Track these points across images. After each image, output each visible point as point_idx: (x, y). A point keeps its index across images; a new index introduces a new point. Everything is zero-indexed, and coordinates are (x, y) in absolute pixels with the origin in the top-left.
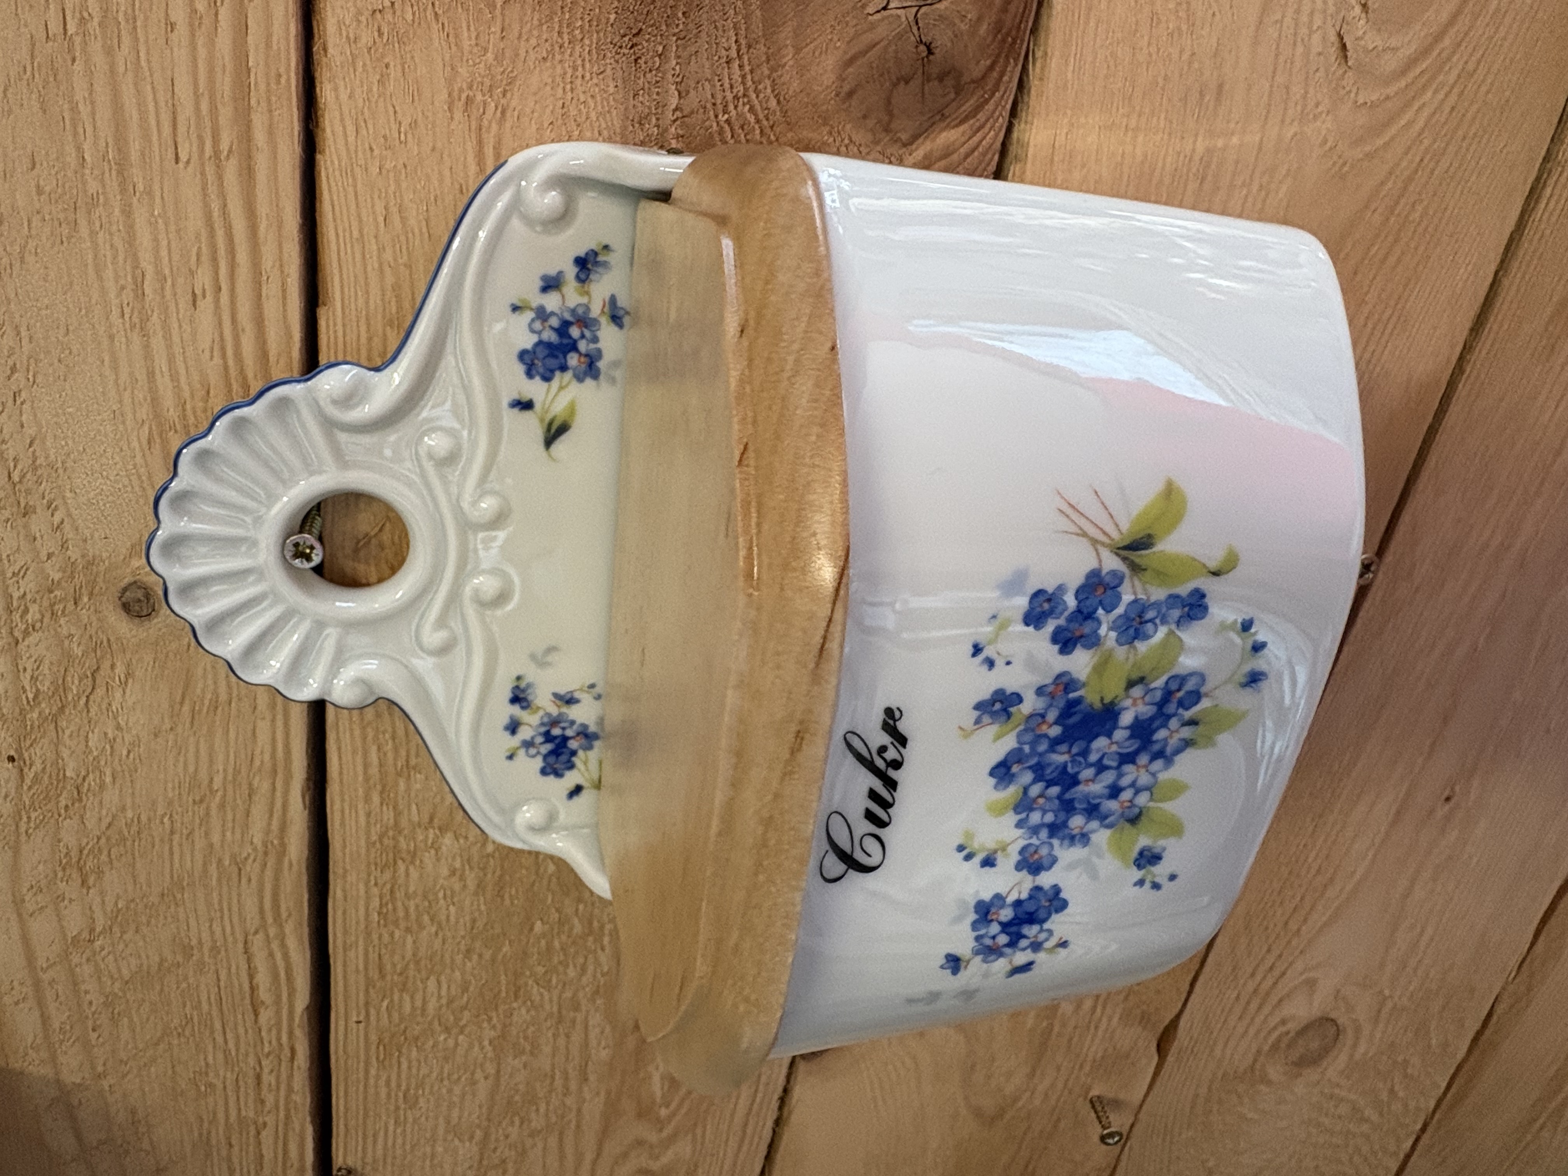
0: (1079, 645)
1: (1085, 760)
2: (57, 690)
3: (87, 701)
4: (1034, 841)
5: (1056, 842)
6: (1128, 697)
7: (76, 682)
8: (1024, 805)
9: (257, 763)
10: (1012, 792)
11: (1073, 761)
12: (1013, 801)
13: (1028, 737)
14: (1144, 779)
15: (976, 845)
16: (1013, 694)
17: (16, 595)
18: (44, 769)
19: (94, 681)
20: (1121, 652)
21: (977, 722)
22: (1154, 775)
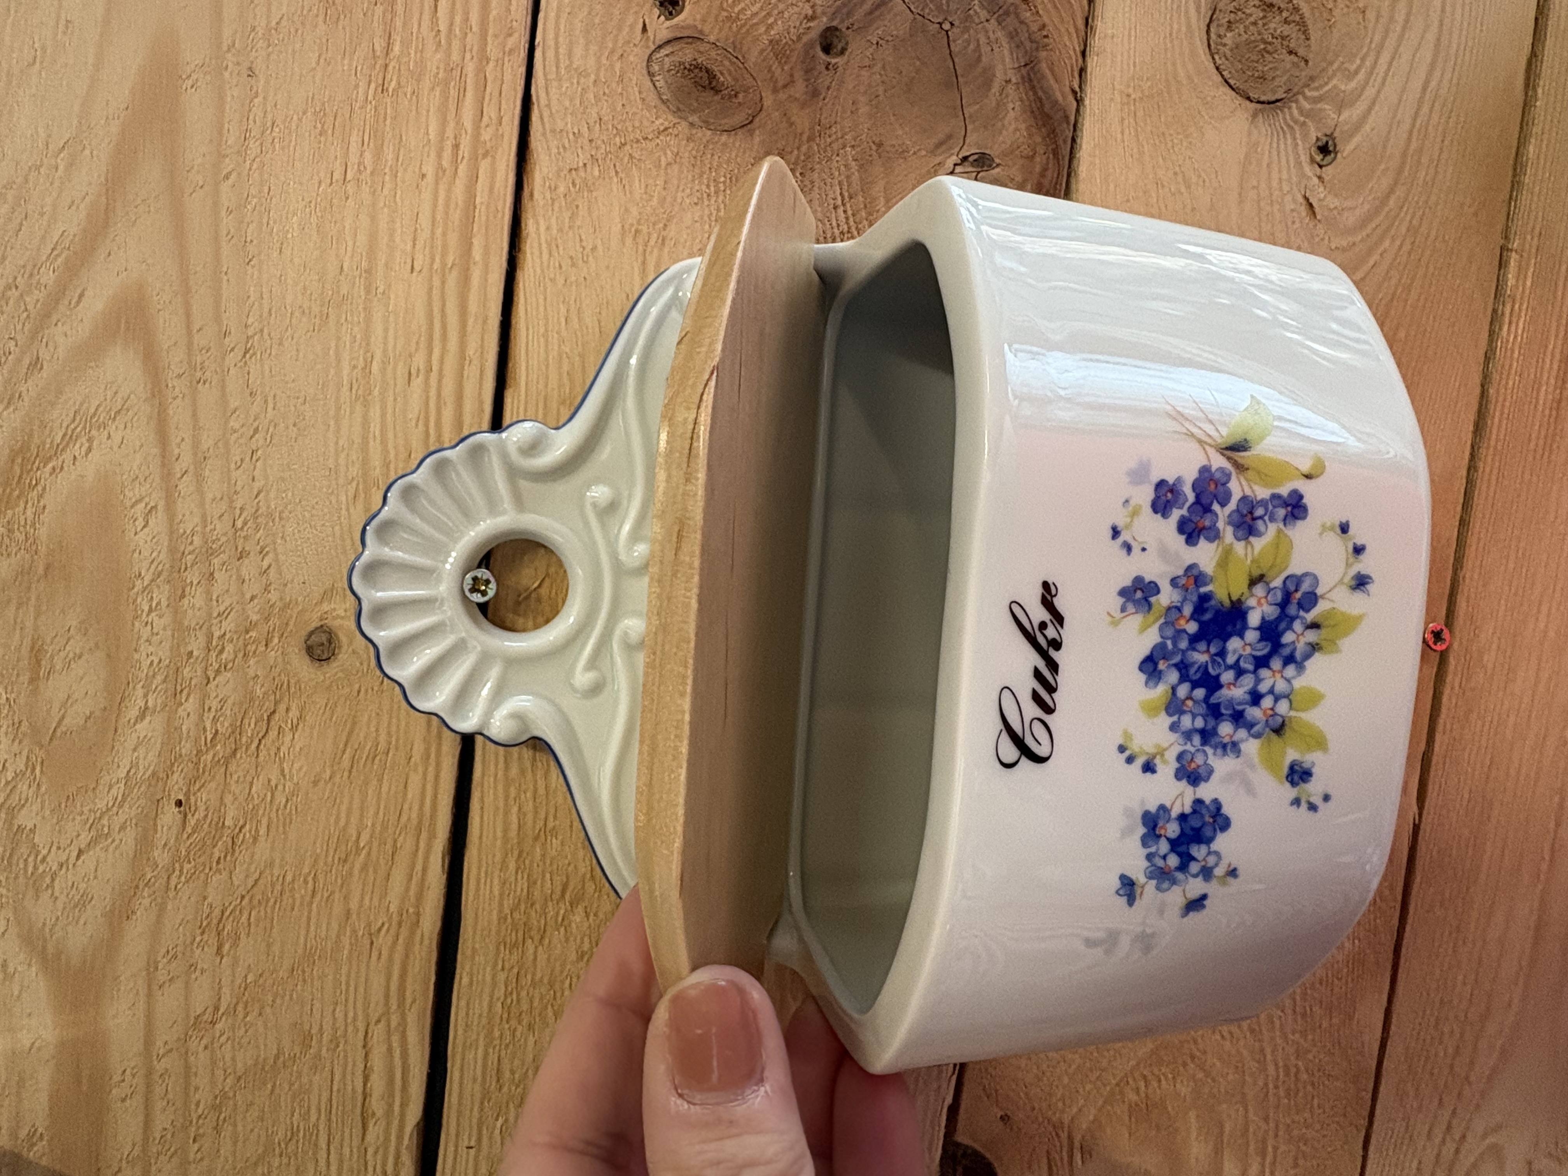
0: (1202, 538)
1: (1224, 660)
2: (233, 732)
3: (259, 744)
4: (1188, 747)
5: (1209, 750)
6: (1252, 595)
7: (252, 725)
8: (1174, 707)
9: (404, 818)
10: (1161, 690)
11: (1214, 662)
12: (1164, 701)
13: (1169, 632)
14: (1281, 686)
15: (1135, 747)
16: (1150, 582)
17: (217, 634)
18: (206, 816)
19: (268, 724)
20: (1239, 547)
21: (1123, 609)
22: (1288, 681)
